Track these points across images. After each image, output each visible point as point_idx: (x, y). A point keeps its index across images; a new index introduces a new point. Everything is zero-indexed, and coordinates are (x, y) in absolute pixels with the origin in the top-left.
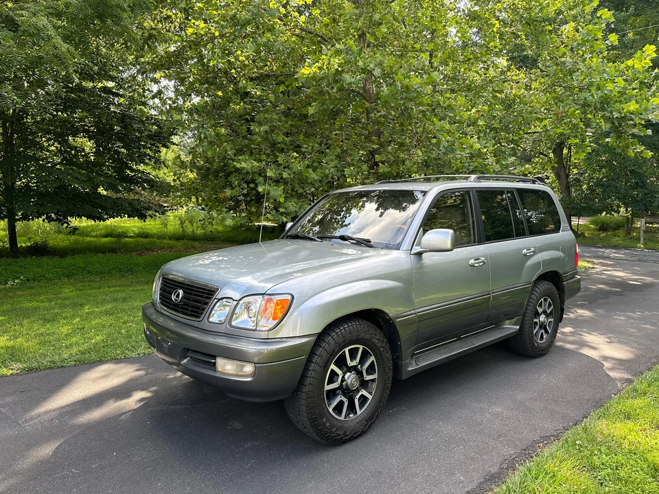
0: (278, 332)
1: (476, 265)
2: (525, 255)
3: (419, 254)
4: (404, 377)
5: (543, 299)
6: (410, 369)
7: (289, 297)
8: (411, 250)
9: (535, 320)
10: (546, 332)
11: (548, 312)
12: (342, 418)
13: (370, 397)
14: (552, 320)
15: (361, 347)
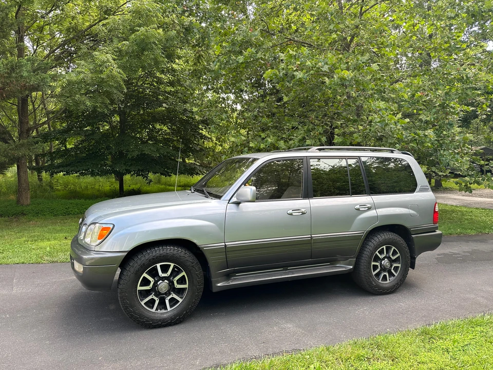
0: (100, 248)
1: (293, 214)
2: (358, 209)
3: (238, 203)
4: (214, 290)
5: (384, 247)
6: (219, 285)
7: (111, 226)
8: (229, 200)
9: (373, 263)
10: (391, 274)
11: (394, 258)
12: (154, 310)
13: (181, 300)
14: (400, 265)
15: (172, 265)
